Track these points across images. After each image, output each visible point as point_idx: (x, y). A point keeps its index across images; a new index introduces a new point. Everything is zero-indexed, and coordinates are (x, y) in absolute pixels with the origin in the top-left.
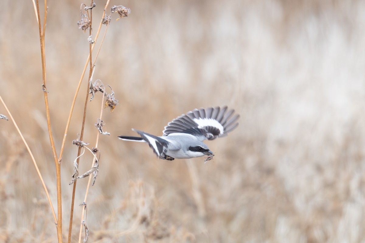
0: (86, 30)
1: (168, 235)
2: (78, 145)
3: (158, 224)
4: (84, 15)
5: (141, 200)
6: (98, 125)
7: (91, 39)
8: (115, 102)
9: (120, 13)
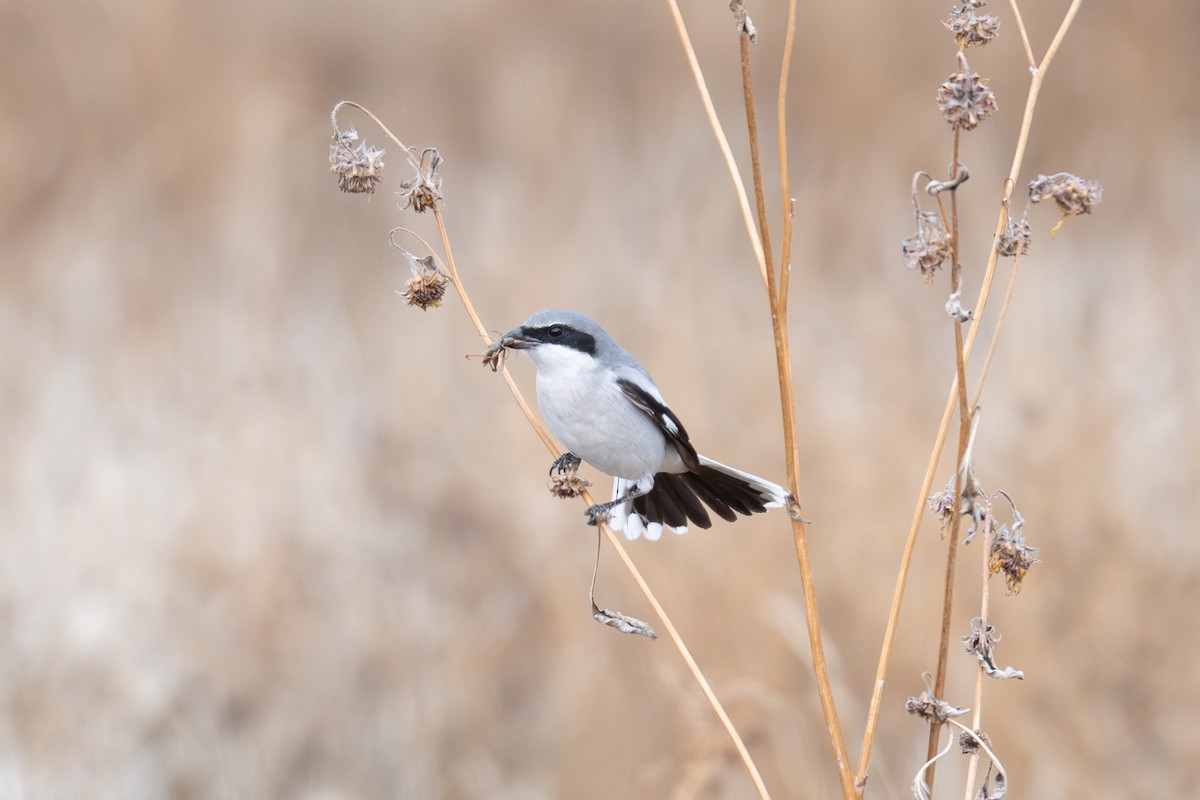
0: (935, 273)
2: (928, 716)
4: (925, 216)
6: (977, 642)
7: (957, 305)
8: (1027, 556)
9: (1063, 201)
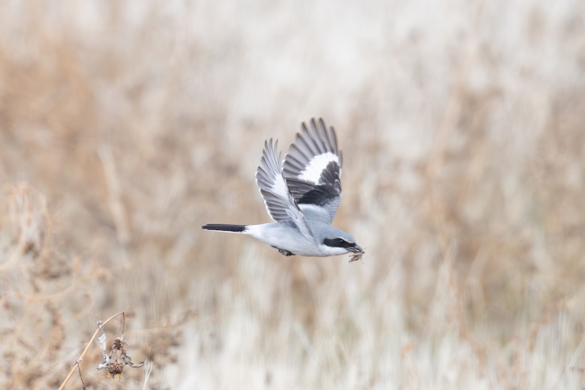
1: (68, 272)
3: (52, 254)
5: (25, 216)
